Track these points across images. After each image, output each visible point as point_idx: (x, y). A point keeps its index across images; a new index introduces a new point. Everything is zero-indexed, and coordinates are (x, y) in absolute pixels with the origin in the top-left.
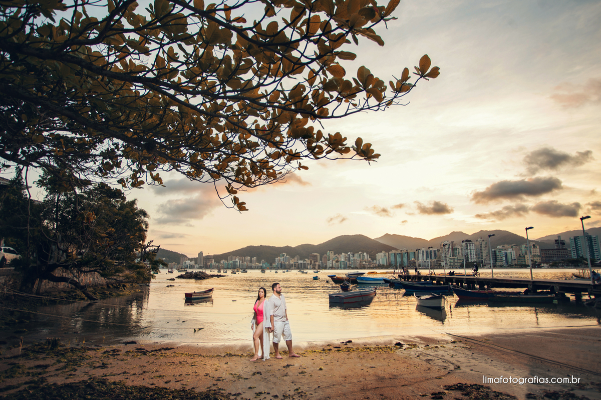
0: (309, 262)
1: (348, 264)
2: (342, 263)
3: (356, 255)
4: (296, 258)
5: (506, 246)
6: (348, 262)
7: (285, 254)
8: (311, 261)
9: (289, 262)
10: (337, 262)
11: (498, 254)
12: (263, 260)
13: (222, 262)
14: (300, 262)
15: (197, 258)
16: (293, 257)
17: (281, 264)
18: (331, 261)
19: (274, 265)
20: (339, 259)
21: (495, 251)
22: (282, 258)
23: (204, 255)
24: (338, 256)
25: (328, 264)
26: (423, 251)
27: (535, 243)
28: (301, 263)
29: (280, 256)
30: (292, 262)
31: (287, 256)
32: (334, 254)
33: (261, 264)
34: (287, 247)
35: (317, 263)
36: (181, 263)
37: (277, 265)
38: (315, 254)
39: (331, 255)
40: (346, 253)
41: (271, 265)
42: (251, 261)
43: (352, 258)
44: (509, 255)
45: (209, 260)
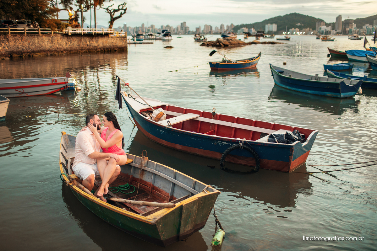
13: (365, 26)
15: (334, 23)
45: (349, 25)
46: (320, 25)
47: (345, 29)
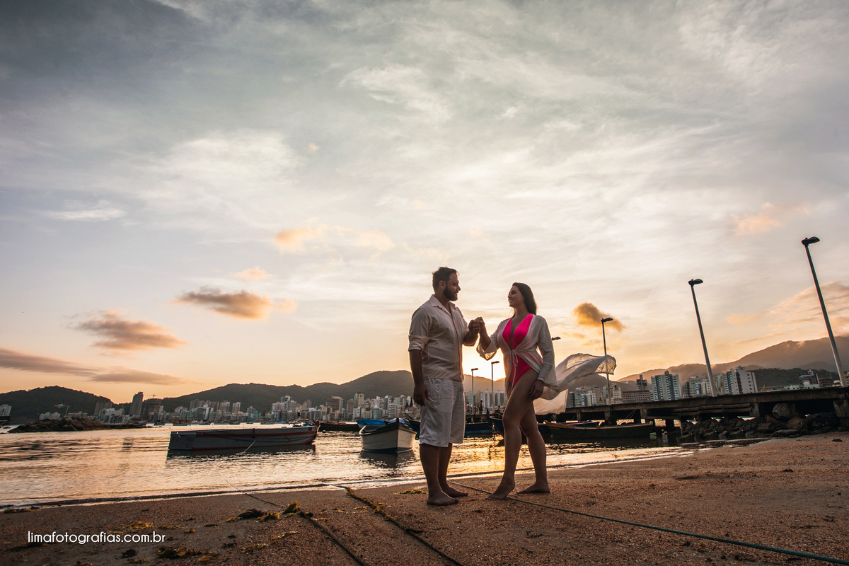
0: (326, 411)
1: (383, 413)
2: (375, 412)
3: (397, 399)
4: (305, 404)
5: (586, 387)
6: (384, 411)
7: (289, 397)
8: (328, 409)
9: (294, 410)
10: (368, 409)
11: (576, 398)
12: (251, 407)
13: (177, 410)
14: (311, 409)
15: (130, 404)
16: (301, 402)
17: (281, 414)
18: (359, 408)
19: (268, 415)
20: (372, 406)
21: (573, 394)
22: (282, 404)
23: (145, 398)
24: (370, 402)
25: (354, 413)
26: (486, 395)
27: (617, 385)
28: (313, 412)
29: (280, 401)
30: (298, 410)
31: (292, 401)
32: (365, 399)
33: (247, 414)
34: (295, 387)
35: (338, 412)
36: (95, 413)
37: (274, 415)
38: (336, 398)
39: (359, 400)
40: (382, 396)
41: (263, 415)
42: (230, 409)
43: (389, 404)
44: (589, 398)
45: (154, 407)
46: (104, 407)
47: (147, 413)
